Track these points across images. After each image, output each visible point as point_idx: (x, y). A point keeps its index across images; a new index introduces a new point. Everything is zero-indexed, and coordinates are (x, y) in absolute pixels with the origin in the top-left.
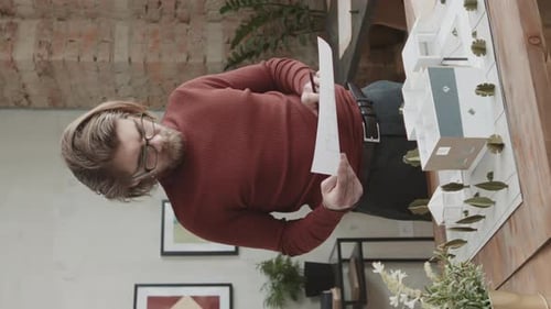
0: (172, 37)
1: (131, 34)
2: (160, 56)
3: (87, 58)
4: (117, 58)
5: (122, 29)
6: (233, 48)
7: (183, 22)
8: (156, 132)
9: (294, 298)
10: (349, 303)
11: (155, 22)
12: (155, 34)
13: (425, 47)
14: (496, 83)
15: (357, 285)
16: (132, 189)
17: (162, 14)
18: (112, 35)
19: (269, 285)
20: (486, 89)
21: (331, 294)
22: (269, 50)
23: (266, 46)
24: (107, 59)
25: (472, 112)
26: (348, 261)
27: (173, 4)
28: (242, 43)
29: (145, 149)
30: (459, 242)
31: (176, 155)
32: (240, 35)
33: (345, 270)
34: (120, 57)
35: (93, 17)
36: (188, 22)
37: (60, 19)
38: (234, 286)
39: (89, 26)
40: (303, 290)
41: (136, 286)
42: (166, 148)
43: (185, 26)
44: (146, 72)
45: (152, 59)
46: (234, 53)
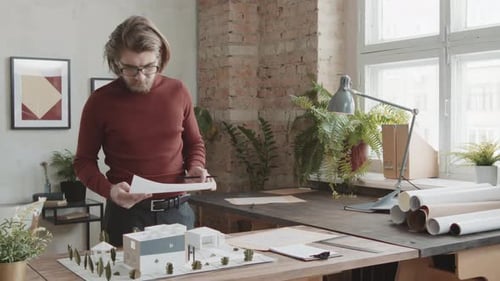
0: (247, 85)
1: (250, 57)
2: (234, 77)
3: (231, 27)
4: (231, 47)
5: (253, 50)
6: (239, 127)
7: (258, 92)
8: (147, 75)
9: (60, 173)
10: (55, 213)
11: (258, 74)
12: (250, 74)
13: (208, 242)
14: (174, 274)
15: (69, 218)
16: (113, 61)
17: (263, 79)
18: (248, 44)
19: (70, 156)
20: (170, 269)
21: (62, 199)
22: (236, 153)
23: (240, 151)
24: (231, 40)
25: (157, 261)
26: (88, 211)
27: (270, 86)
28: (243, 134)
29: (135, 69)
30: (79, 262)
31: (134, 88)
32: (248, 133)
33: (81, 210)
34: (232, 50)
35: (260, 31)
36: (258, 96)
37: (258, 9)
38: (70, 130)
39: (254, 29)
40: (66, 180)
41: (69, 61)
42: (137, 82)
43: (256, 94)
44: (223, 68)
45: (232, 72)
46: (235, 129)
